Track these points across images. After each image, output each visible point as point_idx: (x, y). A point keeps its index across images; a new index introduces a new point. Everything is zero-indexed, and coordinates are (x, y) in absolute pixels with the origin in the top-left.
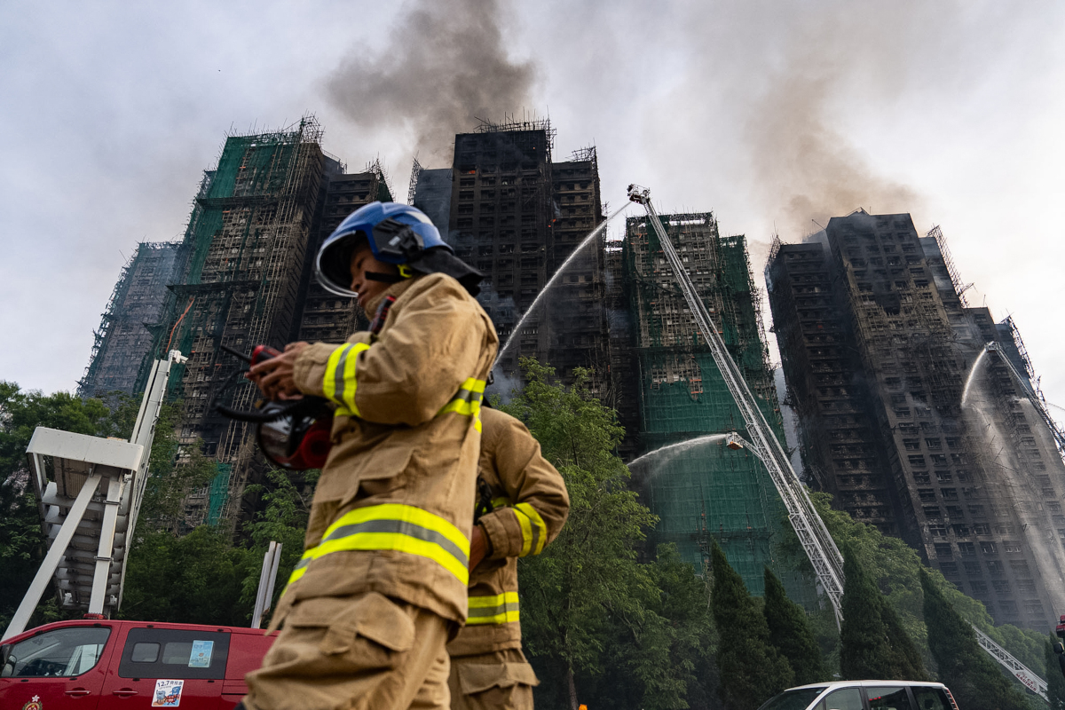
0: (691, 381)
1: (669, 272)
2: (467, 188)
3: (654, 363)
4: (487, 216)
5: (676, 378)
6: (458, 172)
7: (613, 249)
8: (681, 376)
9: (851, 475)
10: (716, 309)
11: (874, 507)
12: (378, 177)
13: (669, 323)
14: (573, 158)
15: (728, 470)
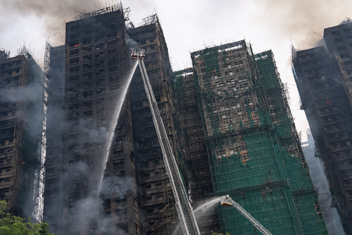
0: (241, 154)
1: (220, 84)
2: (74, 56)
3: (216, 145)
4: (87, 72)
5: (232, 152)
6: (69, 47)
7: (187, 74)
8: (234, 151)
10: (253, 103)
12: (26, 57)
13: (224, 117)
14: (144, 23)
15: (271, 209)
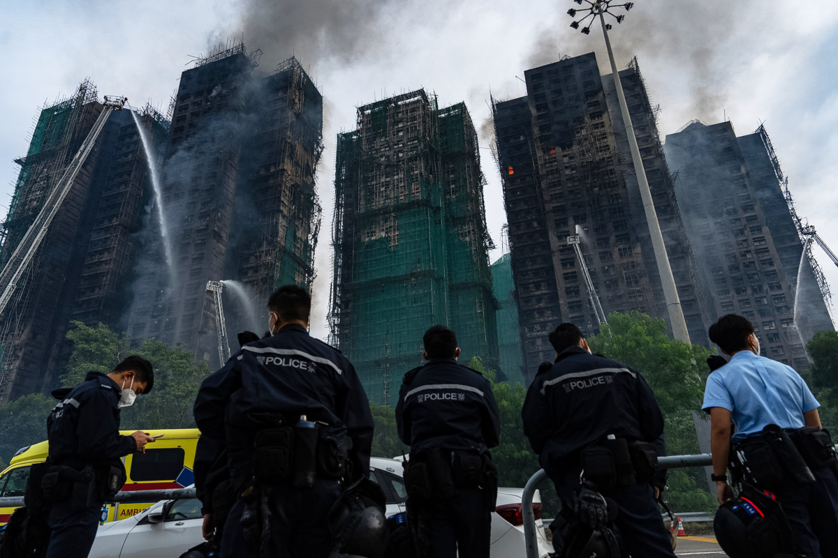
0: (391, 236)
1: (386, 147)
3: (366, 225)
8: (386, 233)
9: (533, 296)
11: (550, 321)
13: (382, 189)
15: (410, 305)
